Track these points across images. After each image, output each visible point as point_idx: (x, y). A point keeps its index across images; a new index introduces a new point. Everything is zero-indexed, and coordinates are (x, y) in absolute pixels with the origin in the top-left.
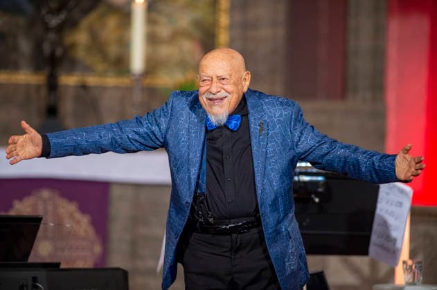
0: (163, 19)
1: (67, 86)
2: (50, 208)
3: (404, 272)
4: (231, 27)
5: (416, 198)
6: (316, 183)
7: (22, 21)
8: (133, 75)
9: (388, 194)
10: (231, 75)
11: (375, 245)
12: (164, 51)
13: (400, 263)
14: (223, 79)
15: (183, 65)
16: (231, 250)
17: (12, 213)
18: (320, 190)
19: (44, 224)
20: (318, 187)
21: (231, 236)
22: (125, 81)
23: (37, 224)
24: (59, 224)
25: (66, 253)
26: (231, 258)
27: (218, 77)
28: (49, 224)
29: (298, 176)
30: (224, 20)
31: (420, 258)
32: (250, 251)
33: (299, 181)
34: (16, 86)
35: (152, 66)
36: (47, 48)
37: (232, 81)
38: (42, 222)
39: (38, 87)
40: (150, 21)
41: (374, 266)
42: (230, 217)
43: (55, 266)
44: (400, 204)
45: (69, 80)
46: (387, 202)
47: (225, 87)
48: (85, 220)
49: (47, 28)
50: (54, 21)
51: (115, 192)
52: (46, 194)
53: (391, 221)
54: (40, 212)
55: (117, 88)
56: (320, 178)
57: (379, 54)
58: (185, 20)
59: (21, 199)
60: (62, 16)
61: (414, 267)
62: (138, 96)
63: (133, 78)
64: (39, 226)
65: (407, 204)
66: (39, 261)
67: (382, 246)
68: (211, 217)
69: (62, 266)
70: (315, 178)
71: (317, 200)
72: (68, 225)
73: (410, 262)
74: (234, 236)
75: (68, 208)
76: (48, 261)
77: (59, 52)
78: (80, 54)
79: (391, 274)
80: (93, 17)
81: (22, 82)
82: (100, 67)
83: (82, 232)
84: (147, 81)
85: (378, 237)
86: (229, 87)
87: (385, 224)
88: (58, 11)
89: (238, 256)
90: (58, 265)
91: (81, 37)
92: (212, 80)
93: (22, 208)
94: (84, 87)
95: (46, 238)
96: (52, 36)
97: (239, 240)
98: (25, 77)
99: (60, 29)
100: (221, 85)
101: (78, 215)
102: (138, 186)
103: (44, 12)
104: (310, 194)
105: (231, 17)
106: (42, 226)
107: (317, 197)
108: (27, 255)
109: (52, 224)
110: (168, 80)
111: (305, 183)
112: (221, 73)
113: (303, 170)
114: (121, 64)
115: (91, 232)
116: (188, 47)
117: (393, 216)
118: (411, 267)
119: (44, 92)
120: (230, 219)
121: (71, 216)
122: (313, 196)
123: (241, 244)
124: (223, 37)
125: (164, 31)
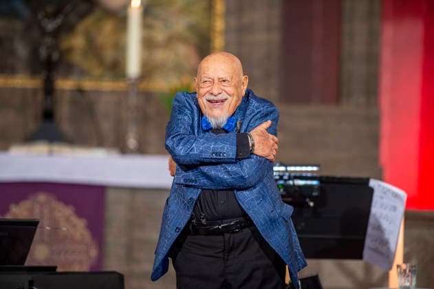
0: (158, 24)
1: (63, 91)
2: (46, 211)
3: (398, 276)
4: (226, 32)
5: (410, 202)
6: (311, 187)
7: (18, 25)
8: (130, 79)
9: (382, 198)
10: (232, 78)
11: (370, 248)
12: (160, 55)
13: (395, 267)
14: (224, 81)
15: (178, 69)
16: (223, 251)
17: (9, 217)
18: (315, 194)
19: (41, 227)
20: (313, 191)
21: (224, 235)
22: (120, 85)
23: (34, 227)
24: (56, 228)
25: (62, 257)
26: (224, 258)
27: (219, 79)
28: (45, 227)
29: (293, 180)
30: (219, 25)
31: (414, 262)
32: (242, 251)
33: (294, 185)
34: (13, 90)
35: (148, 70)
36: (43, 52)
37: (233, 84)
38: (39, 226)
39: (35, 91)
40: (146, 26)
41: (368, 269)
42: (223, 218)
43: (51, 270)
44: (394, 208)
45: (65, 84)
46: (381, 207)
47: (227, 89)
48: (81, 224)
49: (44, 33)
50: (50, 26)
51: (111, 196)
52: (42, 197)
53: (385, 224)
54: (36, 216)
55: (113, 92)
56: (315, 183)
57: (373, 59)
58: (180, 25)
59: (17, 202)
60: (59, 21)
61: (407, 271)
62: (133, 100)
63: (129, 82)
64: (35, 229)
65: (401, 208)
66: (35, 264)
67: (376, 251)
68: (203, 218)
69: (59, 270)
70: (309, 182)
71: (312, 204)
72: (64, 229)
73: (404, 266)
74: (227, 236)
75: (64, 212)
76: (45, 264)
77: (55, 56)
78: (77, 58)
79: (385, 278)
80: (88, 22)
81: (19, 86)
82: (97, 71)
83: (77, 235)
84: (143, 86)
85: (372, 241)
86: (230, 90)
87: (379, 228)
88: (54, 15)
89: (231, 257)
90: (54, 268)
91: (77, 41)
92: (213, 82)
93: (18, 212)
94: (80, 91)
95: (42, 241)
96: (48, 41)
97: (231, 240)
98: (22, 81)
99: (57, 33)
100: (222, 87)
101: (74, 219)
102: (133, 190)
103: (40, 16)
104: (305, 198)
105: (227, 22)
106: (38, 230)
107: (312, 201)
108: (24, 259)
109: (48, 228)
110: (163, 84)
111: (300, 187)
112: (223, 75)
113: (298, 174)
114: (116, 68)
115: (87, 235)
116: (184, 52)
117: (387, 220)
118: (405, 271)
119: (40, 96)
120: (223, 219)
121: (67, 219)
122: (308, 200)
123: (233, 244)
124: (218, 41)
125: (160, 35)
